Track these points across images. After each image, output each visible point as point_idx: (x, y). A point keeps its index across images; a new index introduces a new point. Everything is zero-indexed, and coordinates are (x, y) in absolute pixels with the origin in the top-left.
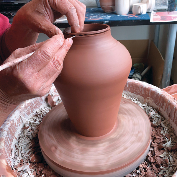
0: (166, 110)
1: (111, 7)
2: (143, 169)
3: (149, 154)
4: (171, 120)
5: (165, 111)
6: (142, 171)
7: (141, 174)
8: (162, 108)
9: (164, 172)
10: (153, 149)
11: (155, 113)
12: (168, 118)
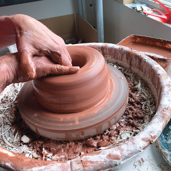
2: (129, 110)
4: (132, 68)
8: (122, 60)
9: (145, 105)
11: (117, 67)
12: (129, 66)
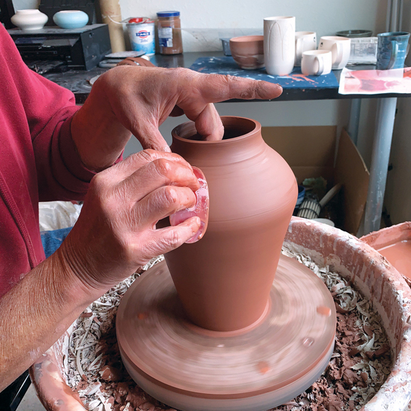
0: (366, 281)
1: (255, 56)
2: (319, 392)
3: (332, 364)
4: (375, 300)
5: (364, 281)
6: (318, 396)
7: (315, 401)
8: (359, 276)
9: (359, 396)
10: (339, 355)
11: (344, 286)
12: (370, 295)
